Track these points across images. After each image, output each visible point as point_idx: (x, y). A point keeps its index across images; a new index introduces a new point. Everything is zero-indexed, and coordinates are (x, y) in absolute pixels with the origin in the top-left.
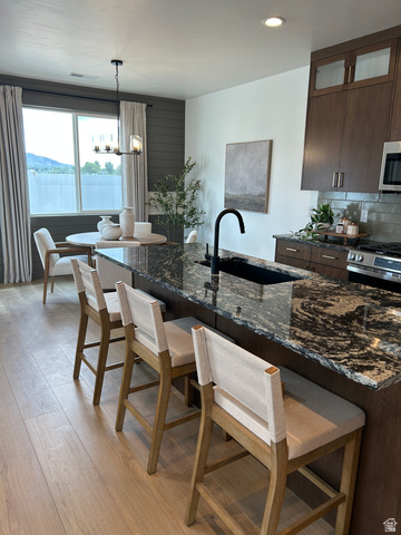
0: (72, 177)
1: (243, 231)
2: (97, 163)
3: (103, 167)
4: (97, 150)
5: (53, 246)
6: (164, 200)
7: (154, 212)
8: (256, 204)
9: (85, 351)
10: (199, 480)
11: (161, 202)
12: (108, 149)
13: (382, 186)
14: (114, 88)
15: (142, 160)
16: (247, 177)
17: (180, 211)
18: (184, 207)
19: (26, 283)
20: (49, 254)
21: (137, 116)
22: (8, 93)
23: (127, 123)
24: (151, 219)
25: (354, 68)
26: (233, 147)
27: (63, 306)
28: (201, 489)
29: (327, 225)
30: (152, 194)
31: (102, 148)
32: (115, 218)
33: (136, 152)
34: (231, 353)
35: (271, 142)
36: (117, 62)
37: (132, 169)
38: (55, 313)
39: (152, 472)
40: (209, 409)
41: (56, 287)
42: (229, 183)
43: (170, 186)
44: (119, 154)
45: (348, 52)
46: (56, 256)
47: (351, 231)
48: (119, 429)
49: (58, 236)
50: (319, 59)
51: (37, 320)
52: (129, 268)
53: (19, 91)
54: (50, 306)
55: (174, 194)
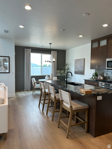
0: (40, 68)
1: (72, 76)
2: (46, 65)
3: (48, 66)
4: (46, 61)
5: (35, 82)
6: (61, 72)
7: (58, 75)
8: (81, 73)
9: (41, 101)
10: (60, 119)
11: (60, 72)
12: (48, 61)
13: (106, 68)
14: (50, 48)
15: (56, 63)
16: (79, 67)
17: (64, 75)
18: (65, 74)
19: (29, 91)
20: (35, 83)
21: (55, 54)
22: (28, 50)
23: (53, 55)
24: (57, 77)
25: (100, 44)
26: (76, 60)
27: (37, 95)
28: (60, 120)
29: (96, 77)
30: (58, 71)
31: (47, 61)
32: (49, 76)
33: (54, 62)
34: (64, 93)
35: (84, 59)
36: (50, 44)
37: (53, 66)
38: (35, 96)
39: (52, 121)
40: (62, 105)
41: (35, 91)
42: (76, 68)
43: (62, 69)
44: (50, 62)
45: (98, 40)
46: (36, 84)
47: (102, 78)
48: (47, 114)
49: (37, 80)
50: (93, 42)
51: (31, 97)
52: (51, 84)
53: (30, 50)
54: (34, 95)
55: (63, 71)
